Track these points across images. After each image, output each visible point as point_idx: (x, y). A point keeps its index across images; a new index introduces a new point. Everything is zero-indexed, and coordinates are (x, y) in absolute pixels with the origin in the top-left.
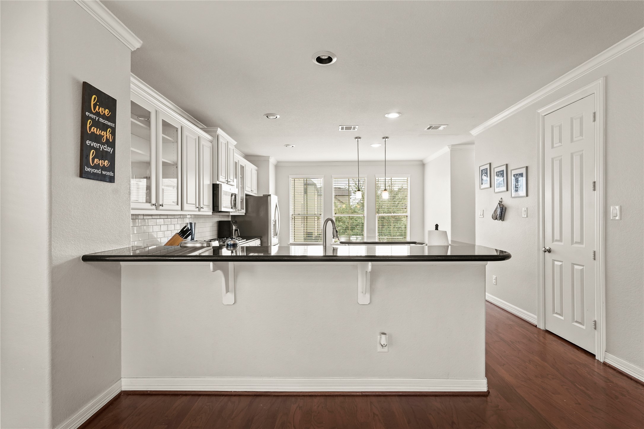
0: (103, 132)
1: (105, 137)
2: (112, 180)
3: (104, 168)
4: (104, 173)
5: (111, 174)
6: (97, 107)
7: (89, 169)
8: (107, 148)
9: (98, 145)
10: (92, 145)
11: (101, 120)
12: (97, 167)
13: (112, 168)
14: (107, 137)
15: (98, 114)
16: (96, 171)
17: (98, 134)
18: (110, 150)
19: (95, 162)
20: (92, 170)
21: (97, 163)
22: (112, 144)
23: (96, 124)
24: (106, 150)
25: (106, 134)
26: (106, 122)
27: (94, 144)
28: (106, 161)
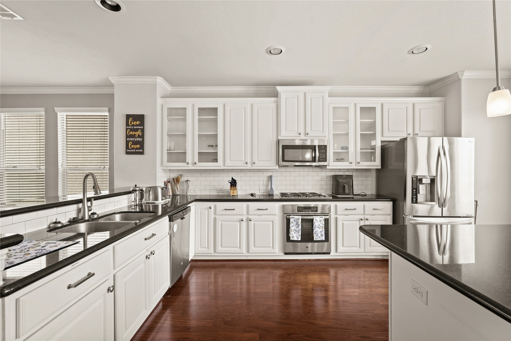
0: (136, 132)
1: (137, 134)
2: (142, 153)
3: (137, 149)
4: (137, 151)
5: (141, 151)
6: (133, 122)
7: (129, 151)
8: (138, 139)
9: (133, 139)
10: (130, 140)
11: (135, 127)
12: (133, 149)
13: (142, 147)
14: (138, 134)
15: (133, 125)
16: (132, 151)
17: (133, 134)
18: (140, 140)
19: (132, 147)
20: (131, 151)
21: (133, 147)
22: (142, 137)
23: (132, 130)
24: (138, 140)
25: (138, 133)
26: (138, 127)
27: (132, 139)
28: (138, 145)
